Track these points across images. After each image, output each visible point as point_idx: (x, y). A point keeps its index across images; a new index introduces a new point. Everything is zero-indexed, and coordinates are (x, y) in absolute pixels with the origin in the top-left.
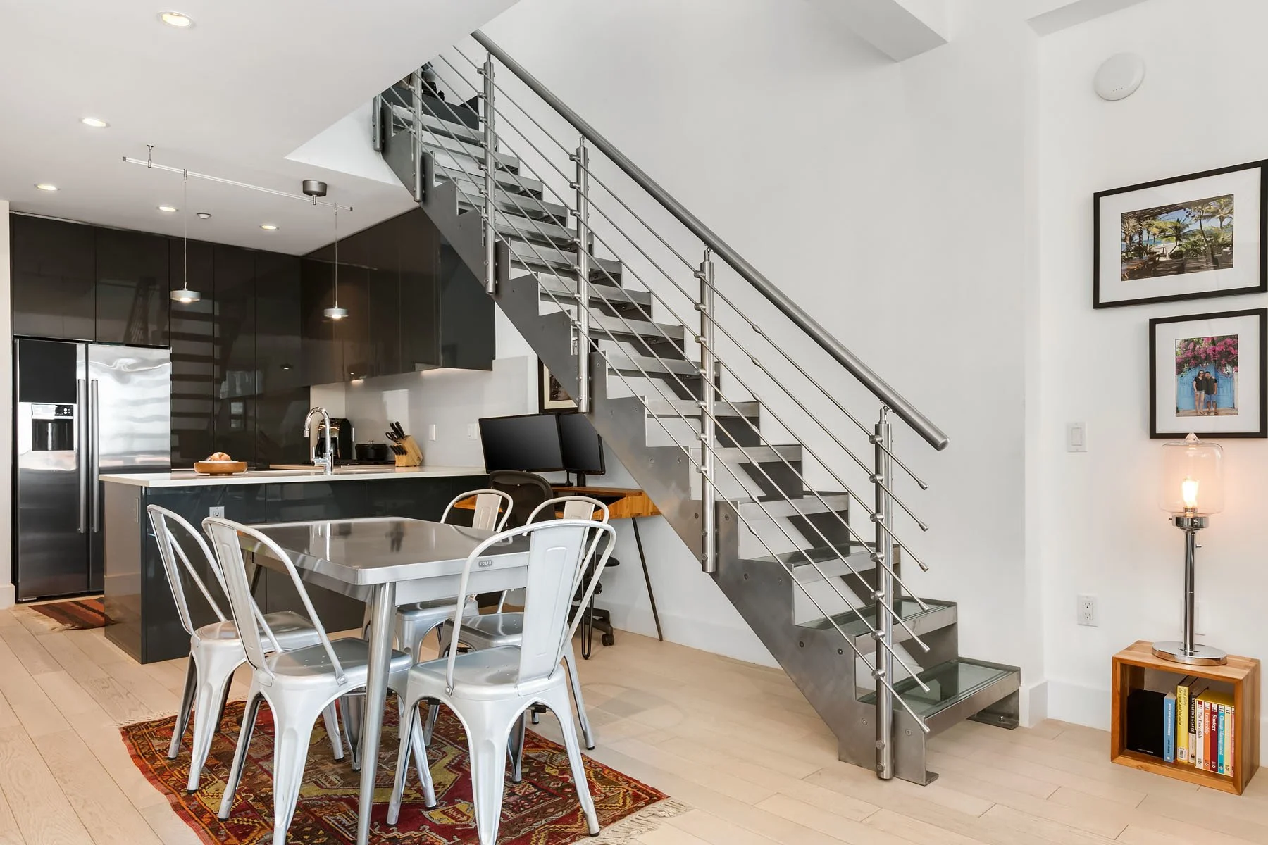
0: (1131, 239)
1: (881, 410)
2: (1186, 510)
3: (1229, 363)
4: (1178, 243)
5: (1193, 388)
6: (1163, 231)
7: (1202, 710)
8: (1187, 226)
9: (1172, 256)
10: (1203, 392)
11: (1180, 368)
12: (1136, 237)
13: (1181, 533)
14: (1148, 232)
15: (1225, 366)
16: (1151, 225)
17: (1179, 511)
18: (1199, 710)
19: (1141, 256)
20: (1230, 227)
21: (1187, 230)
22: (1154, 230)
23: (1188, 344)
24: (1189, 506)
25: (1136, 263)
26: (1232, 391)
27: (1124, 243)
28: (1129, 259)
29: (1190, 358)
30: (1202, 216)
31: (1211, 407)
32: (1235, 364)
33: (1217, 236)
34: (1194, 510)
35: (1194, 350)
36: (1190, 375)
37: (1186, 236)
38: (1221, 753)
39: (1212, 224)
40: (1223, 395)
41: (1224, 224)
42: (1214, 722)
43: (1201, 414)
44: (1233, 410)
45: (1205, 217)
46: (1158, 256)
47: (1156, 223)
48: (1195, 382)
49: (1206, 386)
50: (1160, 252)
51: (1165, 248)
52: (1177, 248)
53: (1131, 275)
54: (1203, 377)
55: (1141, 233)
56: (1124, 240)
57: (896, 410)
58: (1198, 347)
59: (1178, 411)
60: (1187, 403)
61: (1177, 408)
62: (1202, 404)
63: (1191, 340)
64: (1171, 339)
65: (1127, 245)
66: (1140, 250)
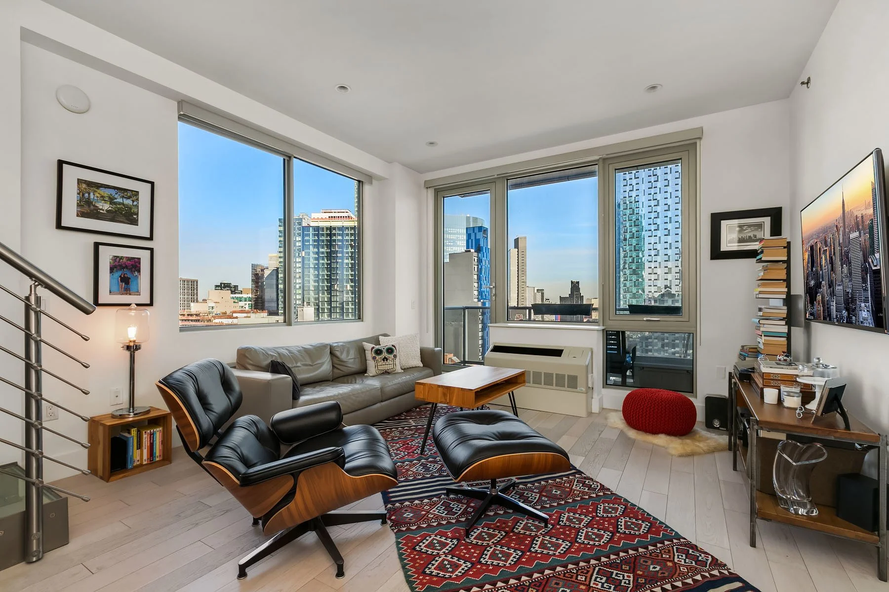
0: (83, 195)
1: (31, 286)
2: (131, 341)
3: (136, 270)
4: (111, 206)
5: (118, 281)
6: (102, 197)
7: (146, 436)
8: (116, 199)
9: (107, 211)
10: (124, 284)
11: (112, 270)
12: (87, 195)
13: (128, 353)
14: (94, 194)
15: (135, 271)
16: (95, 191)
17: (126, 342)
18: (145, 436)
19: (89, 206)
20: (137, 206)
21: (115, 201)
22: (97, 195)
23: (116, 259)
24: (132, 339)
25: (86, 209)
26: (137, 284)
27: (78, 195)
28: (81, 205)
29: (117, 265)
30: (123, 196)
31: (127, 291)
32: (139, 271)
33: (131, 209)
34: (134, 341)
35: (119, 262)
36: (117, 274)
37: (115, 203)
38: (154, 451)
39: (128, 202)
40: (132, 286)
41: (134, 204)
42: (152, 439)
43: (122, 294)
44: (138, 293)
45: (125, 198)
46: (99, 209)
47: (98, 191)
48: (119, 278)
49: (125, 280)
50: (101, 207)
51: (105, 207)
52: (110, 208)
53: (81, 214)
54: (124, 276)
55: (89, 194)
56: (78, 194)
57: (48, 287)
58: (121, 260)
59: (110, 292)
60: (115, 288)
61: (110, 291)
62: (123, 289)
63: (118, 257)
64: (107, 255)
65: (80, 197)
66: (89, 202)
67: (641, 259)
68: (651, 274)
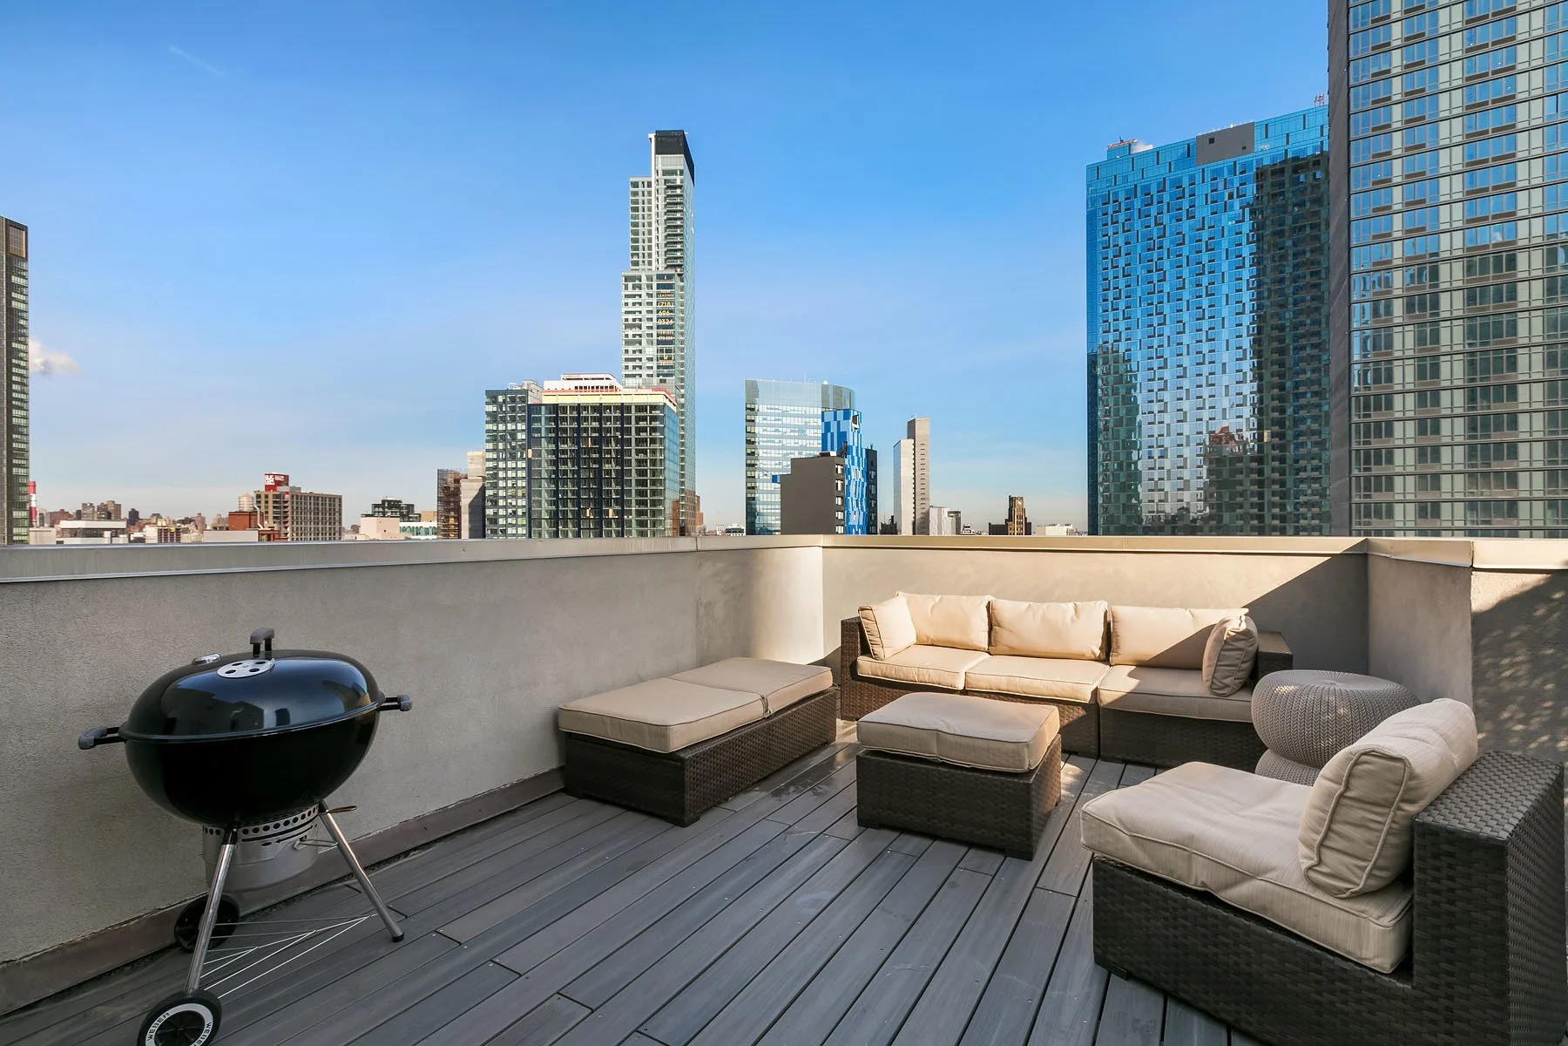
67: (1136, 463)
68: (1153, 490)
